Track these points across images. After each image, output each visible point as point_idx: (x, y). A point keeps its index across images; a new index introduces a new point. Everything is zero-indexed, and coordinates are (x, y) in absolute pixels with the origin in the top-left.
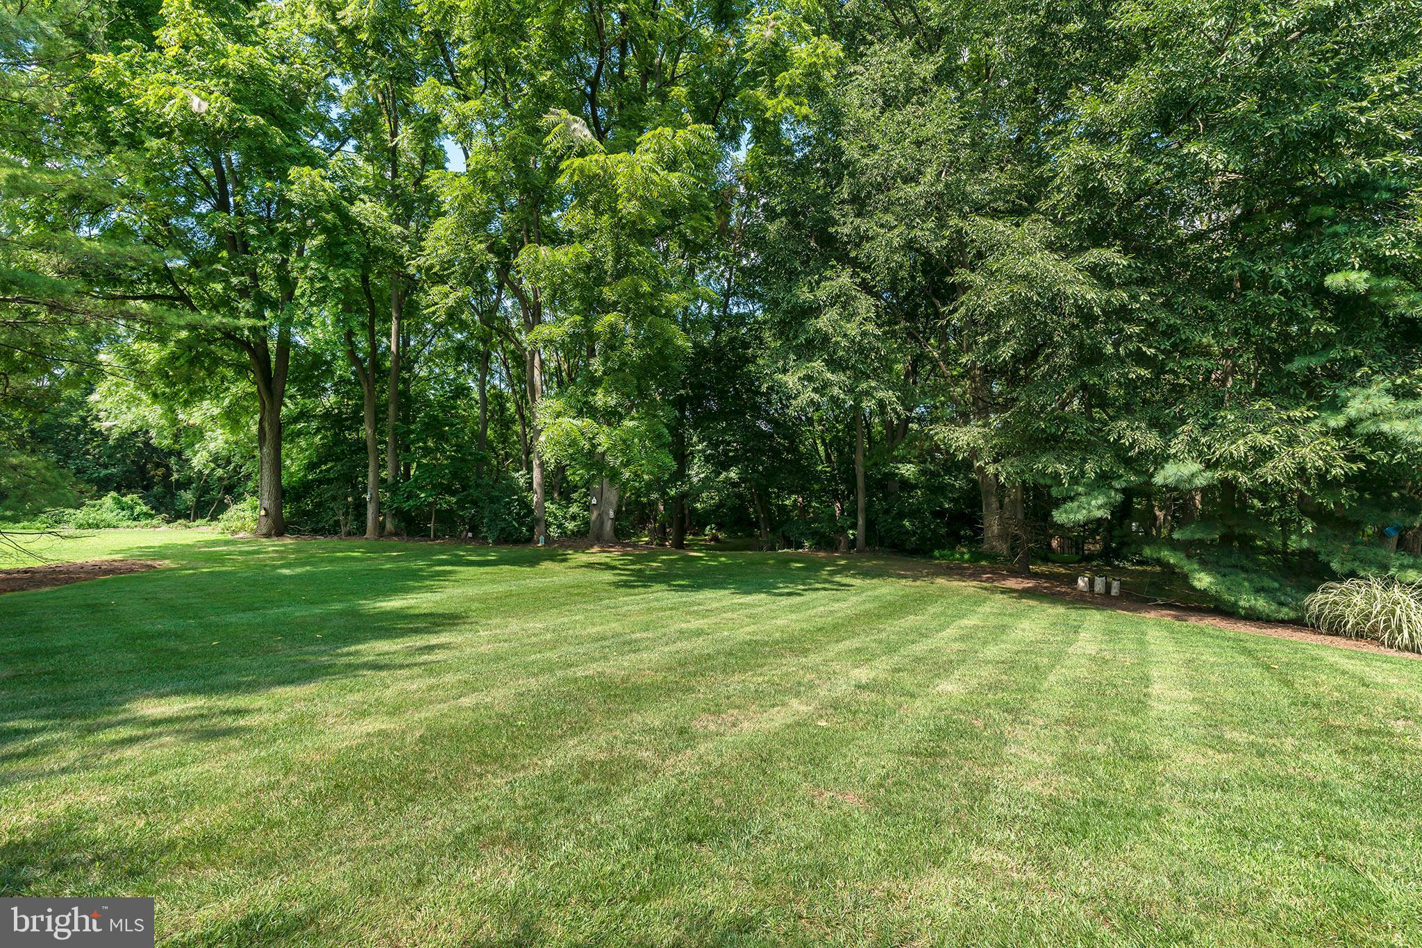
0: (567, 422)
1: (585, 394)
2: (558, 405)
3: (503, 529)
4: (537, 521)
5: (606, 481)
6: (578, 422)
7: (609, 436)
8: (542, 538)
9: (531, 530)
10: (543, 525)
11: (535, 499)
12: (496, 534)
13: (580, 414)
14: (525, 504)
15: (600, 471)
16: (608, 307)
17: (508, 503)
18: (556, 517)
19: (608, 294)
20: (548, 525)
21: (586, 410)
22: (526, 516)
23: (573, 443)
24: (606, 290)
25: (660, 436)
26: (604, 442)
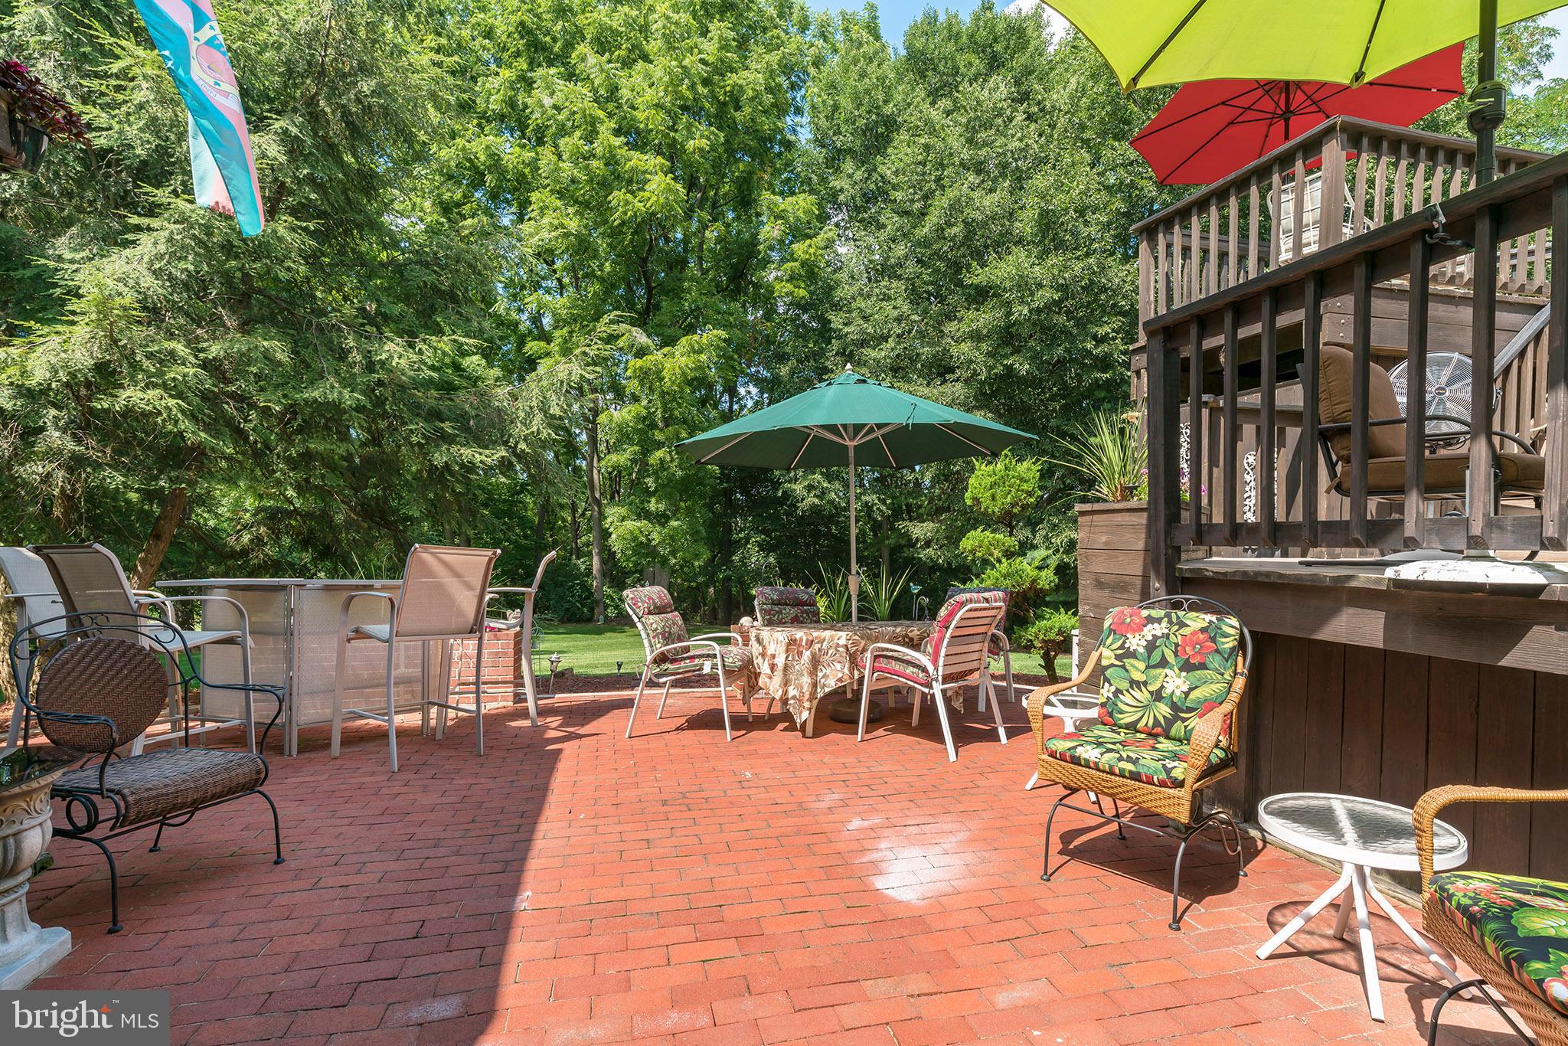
0: (630, 524)
1: (642, 502)
2: (623, 511)
3: (567, 610)
4: (597, 602)
5: (658, 565)
6: (638, 524)
7: (660, 533)
8: (601, 617)
9: (592, 610)
10: (601, 606)
11: (595, 584)
12: (562, 614)
13: (639, 517)
14: (586, 588)
15: (654, 558)
16: (659, 445)
17: (572, 587)
18: (613, 600)
19: (659, 436)
20: (606, 607)
21: (643, 514)
22: (587, 598)
23: (635, 539)
24: (656, 432)
25: (697, 532)
26: (656, 537)
